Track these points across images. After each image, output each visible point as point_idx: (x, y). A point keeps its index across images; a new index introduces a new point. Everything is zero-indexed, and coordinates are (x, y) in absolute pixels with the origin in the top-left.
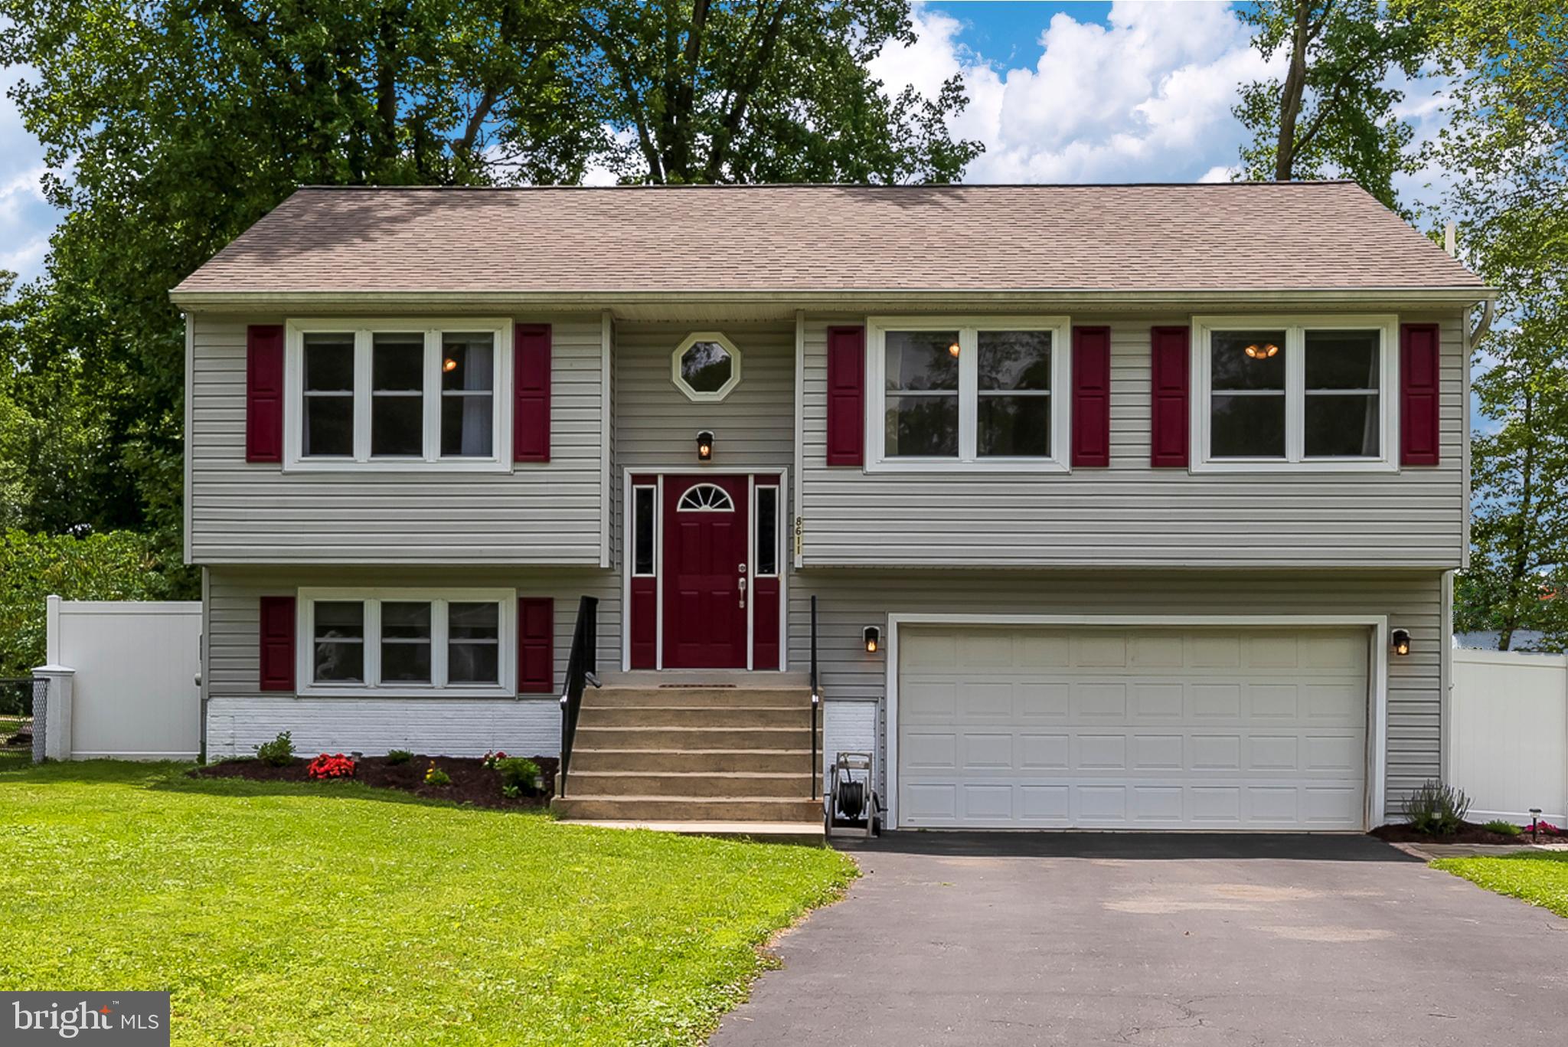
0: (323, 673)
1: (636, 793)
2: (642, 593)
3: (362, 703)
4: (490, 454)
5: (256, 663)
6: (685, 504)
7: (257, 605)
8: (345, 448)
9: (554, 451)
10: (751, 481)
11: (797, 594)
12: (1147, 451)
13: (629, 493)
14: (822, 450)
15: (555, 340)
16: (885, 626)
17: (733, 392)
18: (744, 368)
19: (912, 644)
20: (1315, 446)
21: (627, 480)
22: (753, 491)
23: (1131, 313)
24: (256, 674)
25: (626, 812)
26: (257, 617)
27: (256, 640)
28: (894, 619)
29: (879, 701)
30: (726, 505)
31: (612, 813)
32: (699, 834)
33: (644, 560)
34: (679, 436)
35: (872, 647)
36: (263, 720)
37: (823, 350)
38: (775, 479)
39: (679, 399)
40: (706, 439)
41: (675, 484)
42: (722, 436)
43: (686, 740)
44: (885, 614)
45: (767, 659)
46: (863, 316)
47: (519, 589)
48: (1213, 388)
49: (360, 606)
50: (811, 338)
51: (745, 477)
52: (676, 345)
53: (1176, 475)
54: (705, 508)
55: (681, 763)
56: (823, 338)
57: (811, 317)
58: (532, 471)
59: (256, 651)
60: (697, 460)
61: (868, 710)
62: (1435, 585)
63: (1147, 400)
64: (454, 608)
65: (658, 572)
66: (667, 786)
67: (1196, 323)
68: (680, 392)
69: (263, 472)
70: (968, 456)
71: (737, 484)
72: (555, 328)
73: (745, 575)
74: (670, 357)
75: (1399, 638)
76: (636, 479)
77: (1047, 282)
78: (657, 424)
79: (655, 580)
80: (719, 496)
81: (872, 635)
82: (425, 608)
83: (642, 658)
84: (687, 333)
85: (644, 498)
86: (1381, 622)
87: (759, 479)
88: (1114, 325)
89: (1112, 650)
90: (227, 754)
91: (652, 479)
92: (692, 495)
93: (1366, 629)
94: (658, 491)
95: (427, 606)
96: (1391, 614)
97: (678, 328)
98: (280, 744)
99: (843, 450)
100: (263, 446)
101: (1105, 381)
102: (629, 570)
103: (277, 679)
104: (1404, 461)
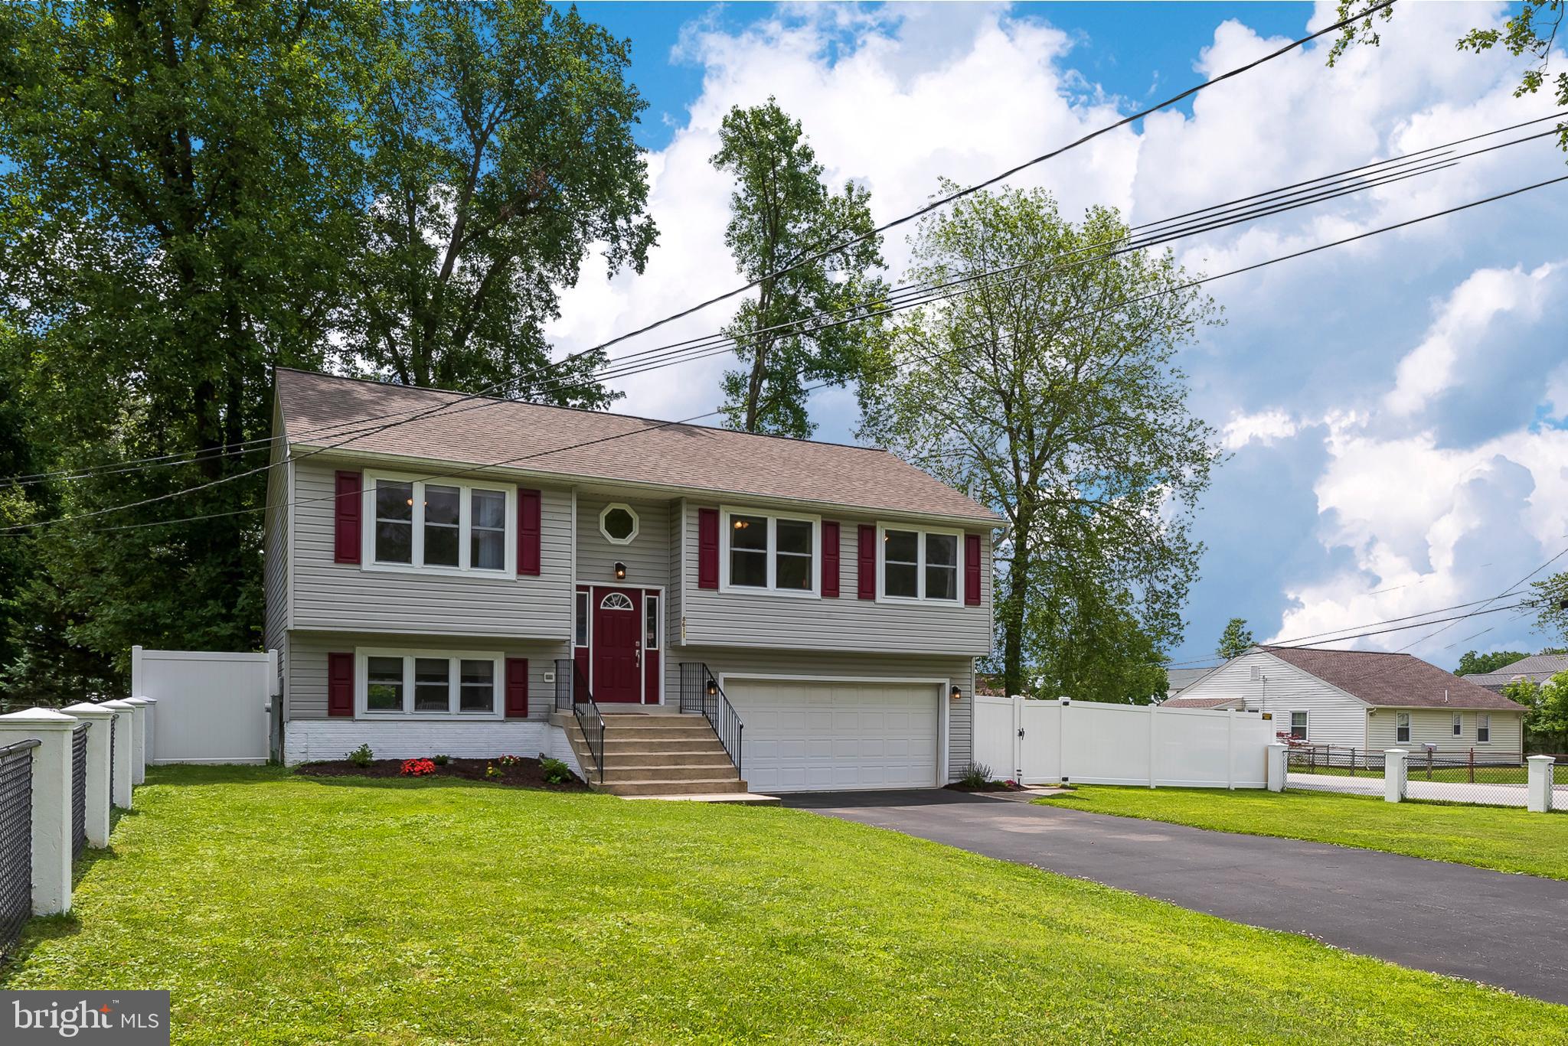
0: (374, 704)
1: (638, 779)
2: (580, 654)
3: (401, 724)
4: (502, 568)
5: (326, 697)
6: (605, 604)
7: (326, 658)
8: (406, 557)
9: (543, 569)
10: (644, 592)
11: (670, 660)
12: (856, 590)
14: (696, 579)
15: (543, 501)
16: (717, 679)
17: (634, 540)
18: (640, 527)
19: (731, 690)
20: (930, 594)
22: (644, 598)
23: (849, 516)
24: (325, 705)
25: (641, 790)
26: (326, 666)
27: (326, 682)
28: (722, 676)
30: (628, 606)
31: (633, 792)
32: (718, 802)
33: (581, 637)
34: (605, 564)
35: (713, 692)
36: (329, 736)
37: (696, 521)
38: (657, 593)
39: (602, 542)
40: (619, 567)
41: (600, 592)
42: (630, 565)
43: (651, 746)
44: (717, 672)
45: (653, 698)
46: (718, 504)
47: (506, 653)
48: (887, 559)
49: (401, 660)
50: (690, 514)
51: (640, 590)
52: (602, 509)
53: (870, 604)
54: (617, 608)
55: (657, 760)
56: (696, 514)
57: (691, 502)
58: (529, 581)
59: (326, 689)
62: (968, 664)
63: (856, 563)
64: (465, 664)
65: (590, 644)
66: (656, 774)
67: (879, 524)
68: (604, 538)
69: (347, 570)
70: (772, 587)
71: (635, 594)
72: (543, 493)
73: (640, 648)
74: (598, 516)
75: (955, 691)
76: (577, 588)
77: (812, 496)
79: (588, 649)
80: (624, 600)
81: (712, 685)
82: (445, 663)
84: (608, 503)
85: (583, 600)
86: (947, 681)
87: (648, 592)
88: (841, 522)
90: (303, 759)
91: (587, 588)
92: (609, 599)
93: (940, 686)
94: (590, 596)
95: (447, 662)
96: (951, 678)
97: (607, 500)
98: (364, 752)
99: (708, 580)
100: (347, 553)
101: (838, 552)
102: (572, 643)
103: (341, 709)
104: (966, 602)
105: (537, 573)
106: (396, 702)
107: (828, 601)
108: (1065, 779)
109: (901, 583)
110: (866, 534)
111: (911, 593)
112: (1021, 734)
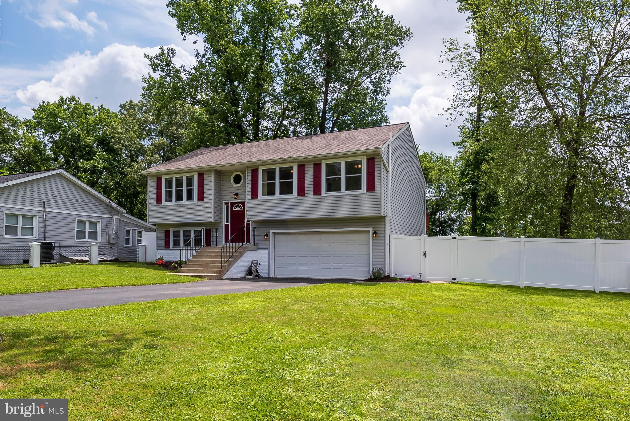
1: (194, 268)
2: (227, 226)
4: (194, 200)
5: (164, 243)
6: (235, 208)
9: (205, 199)
11: (253, 226)
12: (313, 192)
13: (224, 206)
14: (250, 195)
15: (205, 176)
16: (269, 233)
17: (242, 184)
18: (244, 179)
19: (277, 237)
21: (223, 204)
23: (308, 160)
24: (164, 245)
27: (164, 238)
28: (271, 231)
29: (268, 249)
30: (241, 208)
31: (187, 271)
33: (227, 222)
34: (231, 194)
35: (266, 237)
36: (165, 254)
37: (251, 174)
39: (232, 186)
40: (237, 195)
41: (233, 204)
42: (240, 193)
43: (212, 257)
44: (269, 230)
46: (258, 166)
47: (205, 227)
48: (326, 176)
49: (180, 231)
50: (249, 172)
51: (245, 202)
52: (232, 175)
53: (319, 196)
54: (238, 209)
55: (207, 262)
56: (251, 172)
57: (249, 167)
58: (202, 203)
59: (164, 241)
60: (233, 199)
61: (267, 251)
62: (383, 220)
63: (313, 180)
64: (194, 231)
65: (229, 223)
66: (200, 266)
67: (323, 161)
70: (277, 195)
72: (205, 173)
73: (245, 223)
74: (231, 177)
75: (375, 233)
76: (226, 203)
77: (292, 155)
78: (229, 192)
80: (240, 206)
81: (267, 235)
83: (227, 239)
84: (234, 172)
85: (227, 207)
86: (371, 229)
88: (306, 163)
89: (316, 237)
91: (228, 203)
92: (236, 206)
93: (369, 231)
94: (229, 205)
95: (190, 231)
96: (373, 228)
97: (232, 172)
98: (161, 259)
99: (254, 195)
100: (159, 201)
101: (304, 177)
102: (224, 222)
103: (167, 246)
104: (367, 191)
105: (203, 200)
106: (179, 244)
107: (300, 198)
108: (455, 279)
109: (333, 186)
110: (317, 167)
111: (339, 189)
112: (425, 254)
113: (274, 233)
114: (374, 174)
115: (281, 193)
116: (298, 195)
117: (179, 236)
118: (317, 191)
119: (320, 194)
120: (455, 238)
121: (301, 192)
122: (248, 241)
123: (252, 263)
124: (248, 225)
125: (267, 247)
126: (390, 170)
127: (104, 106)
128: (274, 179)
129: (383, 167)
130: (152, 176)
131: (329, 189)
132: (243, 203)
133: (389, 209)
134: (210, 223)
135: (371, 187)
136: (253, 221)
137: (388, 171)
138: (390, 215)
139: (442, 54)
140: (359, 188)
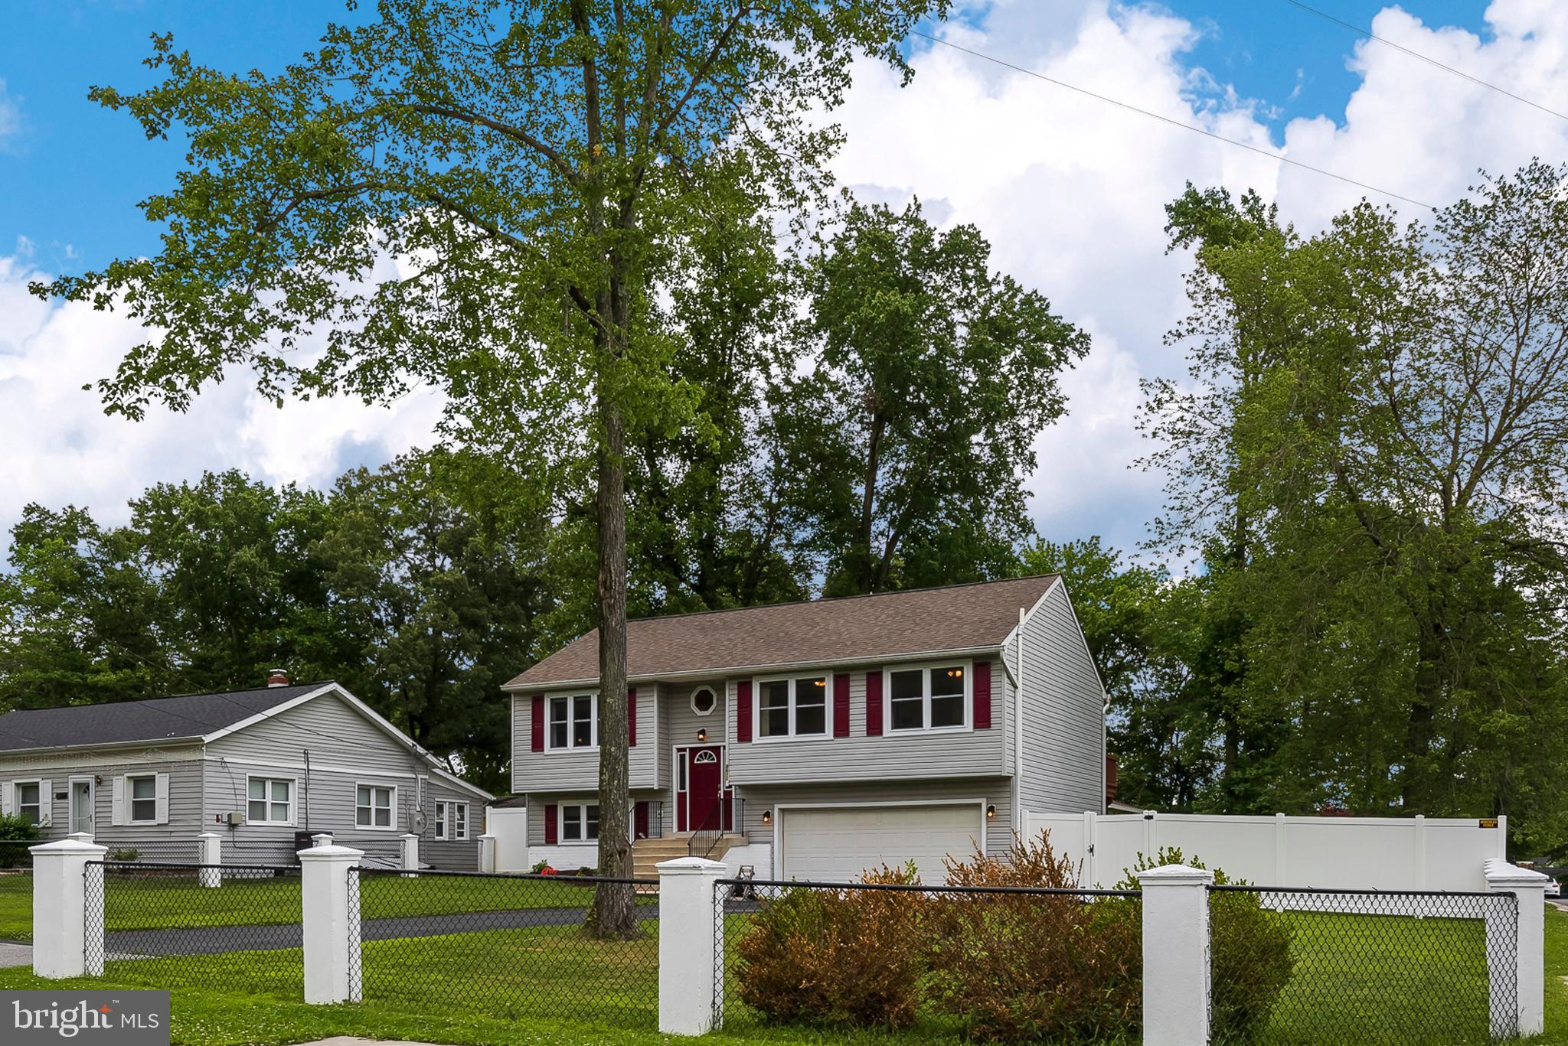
0: (567, 836)
2: (681, 797)
5: (544, 832)
6: (698, 761)
7: (544, 809)
10: (721, 748)
12: (864, 728)
13: (675, 757)
14: (736, 735)
15: (637, 694)
16: (773, 810)
17: (714, 711)
18: (717, 700)
19: (788, 818)
21: (675, 752)
22: (722, 752)
23: (856, 668)
24: (544, 837)
26: (544, 813)
27: (544, 823)
28: (777, 807)
29: (771, 843)
30: (712, 760)
33: (683, 787)
34: (691, 731)
35: (766, 820)
36: (547, 855)
37: (736, 692)
39: (693, 715)
40: (703, 732)
41: (694, 751)
42: (711, 730)
44: (773, 805)
46: (750, 677)
47: (635, 798)
48: (893, 698)
49: (579, 808)
50: (731, 687)
51: (719, 747)
52: (691, 692)
53: (878, 738)
54: (705, 762)
56: (736, 686)
57: (732, 678)
58: (630, 750)
59: (544, 827)
60: (696, 741)
61: (768, 846)
62: (1007, 784)
63: (865, 705)
65: (687, 790)
67: (885, 668)
68: (693, 712)
69: (537, 755)
70: (792, 736)
72: (637, 690)
73: (720, 789)
74: (690, 697)
75: (991, 809)
76: (679, 750)
78: (687, 727)
79: (686, 794)
80: (711, 756)
81: (767, 815)
83: (682, 827)
84: (696, 687)
85: (683, 758)
86: (983, 802)
88: (851, 674)
89: (871, 817)
91: (684, 750)
92: (701, 757)
93: (979, 805)
94: (687, 754)
96: (988, 798)
99: (744, 735)
100: (537, 745)
101: (848, 698)
102: (675, 789)
103: (551, 839)
104: (975, 727)
105: (635, 745)
106: (577, 836)
109: (907, 717)
110: (874, 679)
111: (919, 724)
112: (1091, 850)
113: (782, 811)
114: (989, 694)
115: (800, 730)
116: (836, 735)
117: (578, 818)
118: (874, 727)
119: (881, 733)
120: (1149, 818)
121: (842, 729)
122: (728, 826)
123: (741, 870)
124: (728, 794)
125: (769, 839)
126: (1019, 685)
127: (298, 488)
128: (785, 701)
129: (1007, 680)
130: (521, 694)
131: (897, 724)
132: (716, 750)
133: (1020, 762)
134: (650, 792)
135: (983, 719)
136: (740, 786)
137: (1016, 687)
138: (1020, 772)
139: (1140, 413)
140: (959, 721)
